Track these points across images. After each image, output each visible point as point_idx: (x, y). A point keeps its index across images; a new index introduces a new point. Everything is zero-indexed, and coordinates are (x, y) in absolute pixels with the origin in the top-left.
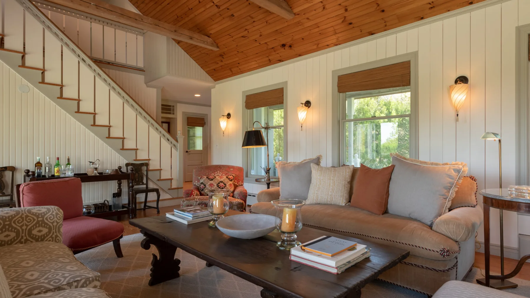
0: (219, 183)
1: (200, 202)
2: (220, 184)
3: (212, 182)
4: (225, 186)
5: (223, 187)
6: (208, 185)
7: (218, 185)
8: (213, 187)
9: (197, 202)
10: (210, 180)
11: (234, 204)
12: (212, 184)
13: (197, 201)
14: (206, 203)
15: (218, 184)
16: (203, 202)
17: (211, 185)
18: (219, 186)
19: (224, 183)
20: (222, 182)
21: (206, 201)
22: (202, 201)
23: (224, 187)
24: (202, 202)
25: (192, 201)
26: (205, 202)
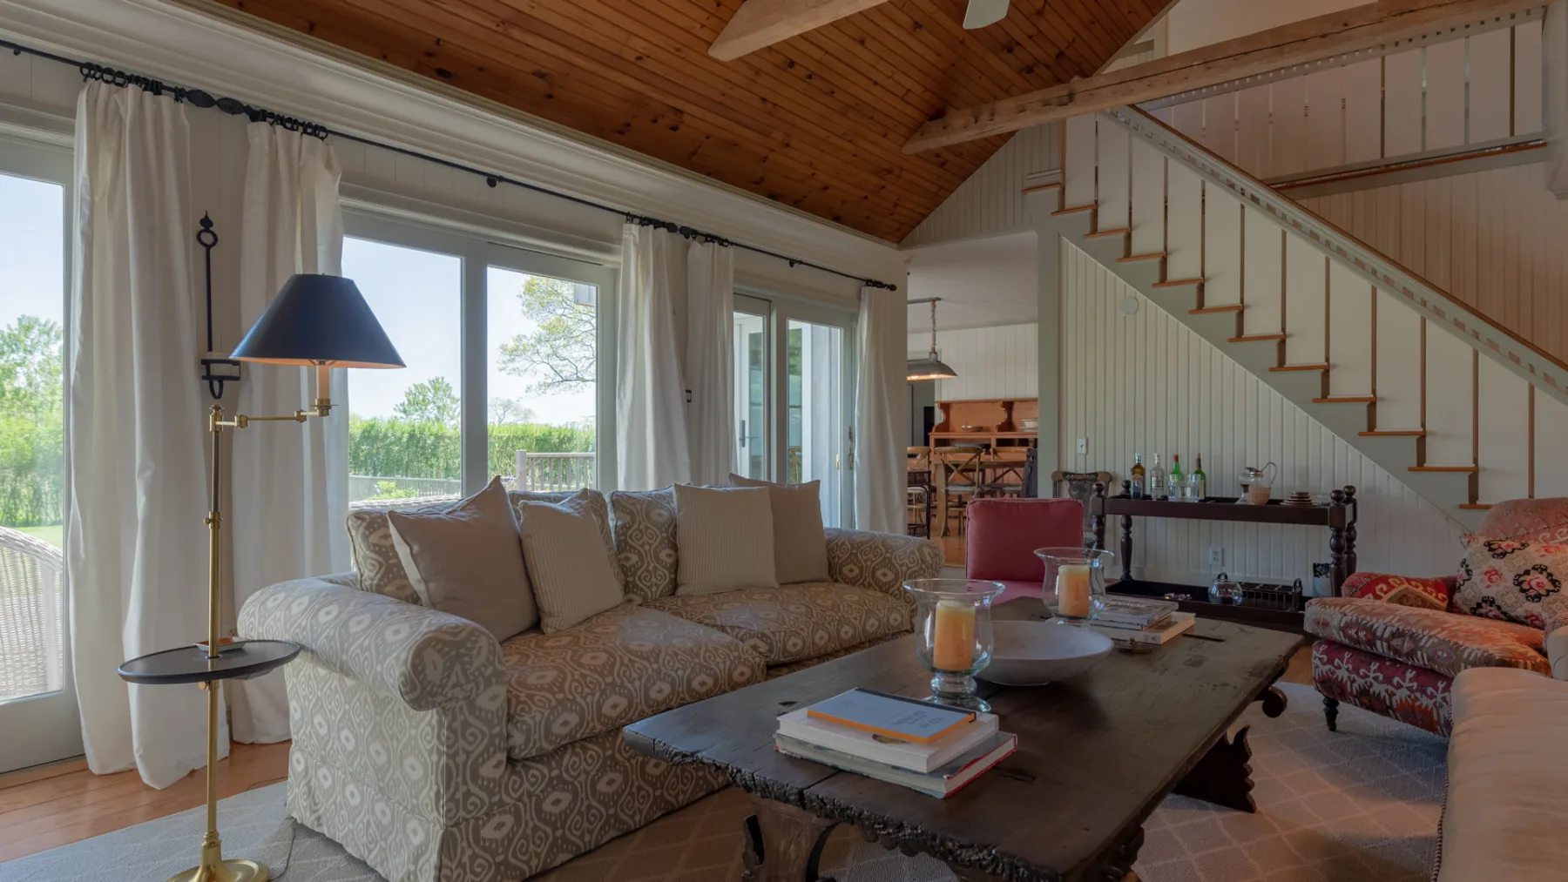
0: (1527, 573)
1: (1355, 619)
2: (1527, 578)
3: (1498, 564)
4: (1552, 588)
5: (1543, 592)
6: (1480, 574)
7: (1522, 579)
8: (1498, 585)
9: (1345, 615)
10: (1493, 556)
11: (1465, 656)
12: (1497, 574)
13: (1347, 612)
14: (1372, 625)
15: (1520, 576)
16: (1363, 619)
17: (1492, 574)
18: (1522, 582)
19: (1550, 575)
20: (1541, 569)
21: (1375, 620)
22: (1362, 616)
23: (1548, 591)
24: (1360, 620)
25: (1332, 608)
26: (1370, 624)
